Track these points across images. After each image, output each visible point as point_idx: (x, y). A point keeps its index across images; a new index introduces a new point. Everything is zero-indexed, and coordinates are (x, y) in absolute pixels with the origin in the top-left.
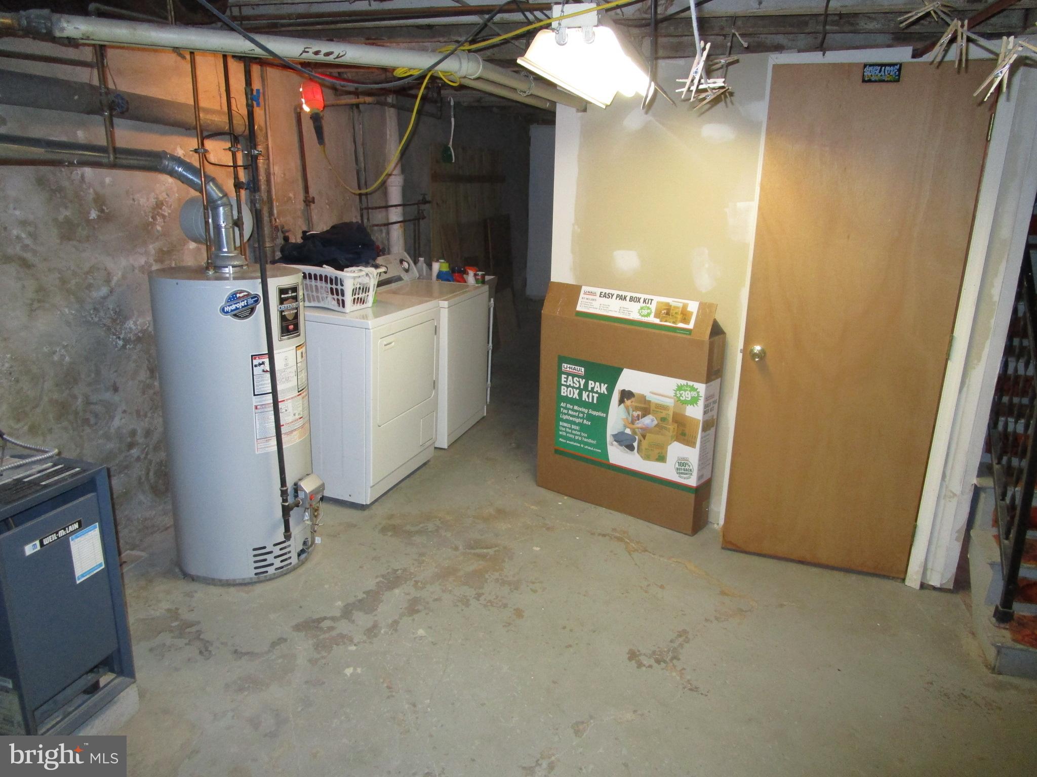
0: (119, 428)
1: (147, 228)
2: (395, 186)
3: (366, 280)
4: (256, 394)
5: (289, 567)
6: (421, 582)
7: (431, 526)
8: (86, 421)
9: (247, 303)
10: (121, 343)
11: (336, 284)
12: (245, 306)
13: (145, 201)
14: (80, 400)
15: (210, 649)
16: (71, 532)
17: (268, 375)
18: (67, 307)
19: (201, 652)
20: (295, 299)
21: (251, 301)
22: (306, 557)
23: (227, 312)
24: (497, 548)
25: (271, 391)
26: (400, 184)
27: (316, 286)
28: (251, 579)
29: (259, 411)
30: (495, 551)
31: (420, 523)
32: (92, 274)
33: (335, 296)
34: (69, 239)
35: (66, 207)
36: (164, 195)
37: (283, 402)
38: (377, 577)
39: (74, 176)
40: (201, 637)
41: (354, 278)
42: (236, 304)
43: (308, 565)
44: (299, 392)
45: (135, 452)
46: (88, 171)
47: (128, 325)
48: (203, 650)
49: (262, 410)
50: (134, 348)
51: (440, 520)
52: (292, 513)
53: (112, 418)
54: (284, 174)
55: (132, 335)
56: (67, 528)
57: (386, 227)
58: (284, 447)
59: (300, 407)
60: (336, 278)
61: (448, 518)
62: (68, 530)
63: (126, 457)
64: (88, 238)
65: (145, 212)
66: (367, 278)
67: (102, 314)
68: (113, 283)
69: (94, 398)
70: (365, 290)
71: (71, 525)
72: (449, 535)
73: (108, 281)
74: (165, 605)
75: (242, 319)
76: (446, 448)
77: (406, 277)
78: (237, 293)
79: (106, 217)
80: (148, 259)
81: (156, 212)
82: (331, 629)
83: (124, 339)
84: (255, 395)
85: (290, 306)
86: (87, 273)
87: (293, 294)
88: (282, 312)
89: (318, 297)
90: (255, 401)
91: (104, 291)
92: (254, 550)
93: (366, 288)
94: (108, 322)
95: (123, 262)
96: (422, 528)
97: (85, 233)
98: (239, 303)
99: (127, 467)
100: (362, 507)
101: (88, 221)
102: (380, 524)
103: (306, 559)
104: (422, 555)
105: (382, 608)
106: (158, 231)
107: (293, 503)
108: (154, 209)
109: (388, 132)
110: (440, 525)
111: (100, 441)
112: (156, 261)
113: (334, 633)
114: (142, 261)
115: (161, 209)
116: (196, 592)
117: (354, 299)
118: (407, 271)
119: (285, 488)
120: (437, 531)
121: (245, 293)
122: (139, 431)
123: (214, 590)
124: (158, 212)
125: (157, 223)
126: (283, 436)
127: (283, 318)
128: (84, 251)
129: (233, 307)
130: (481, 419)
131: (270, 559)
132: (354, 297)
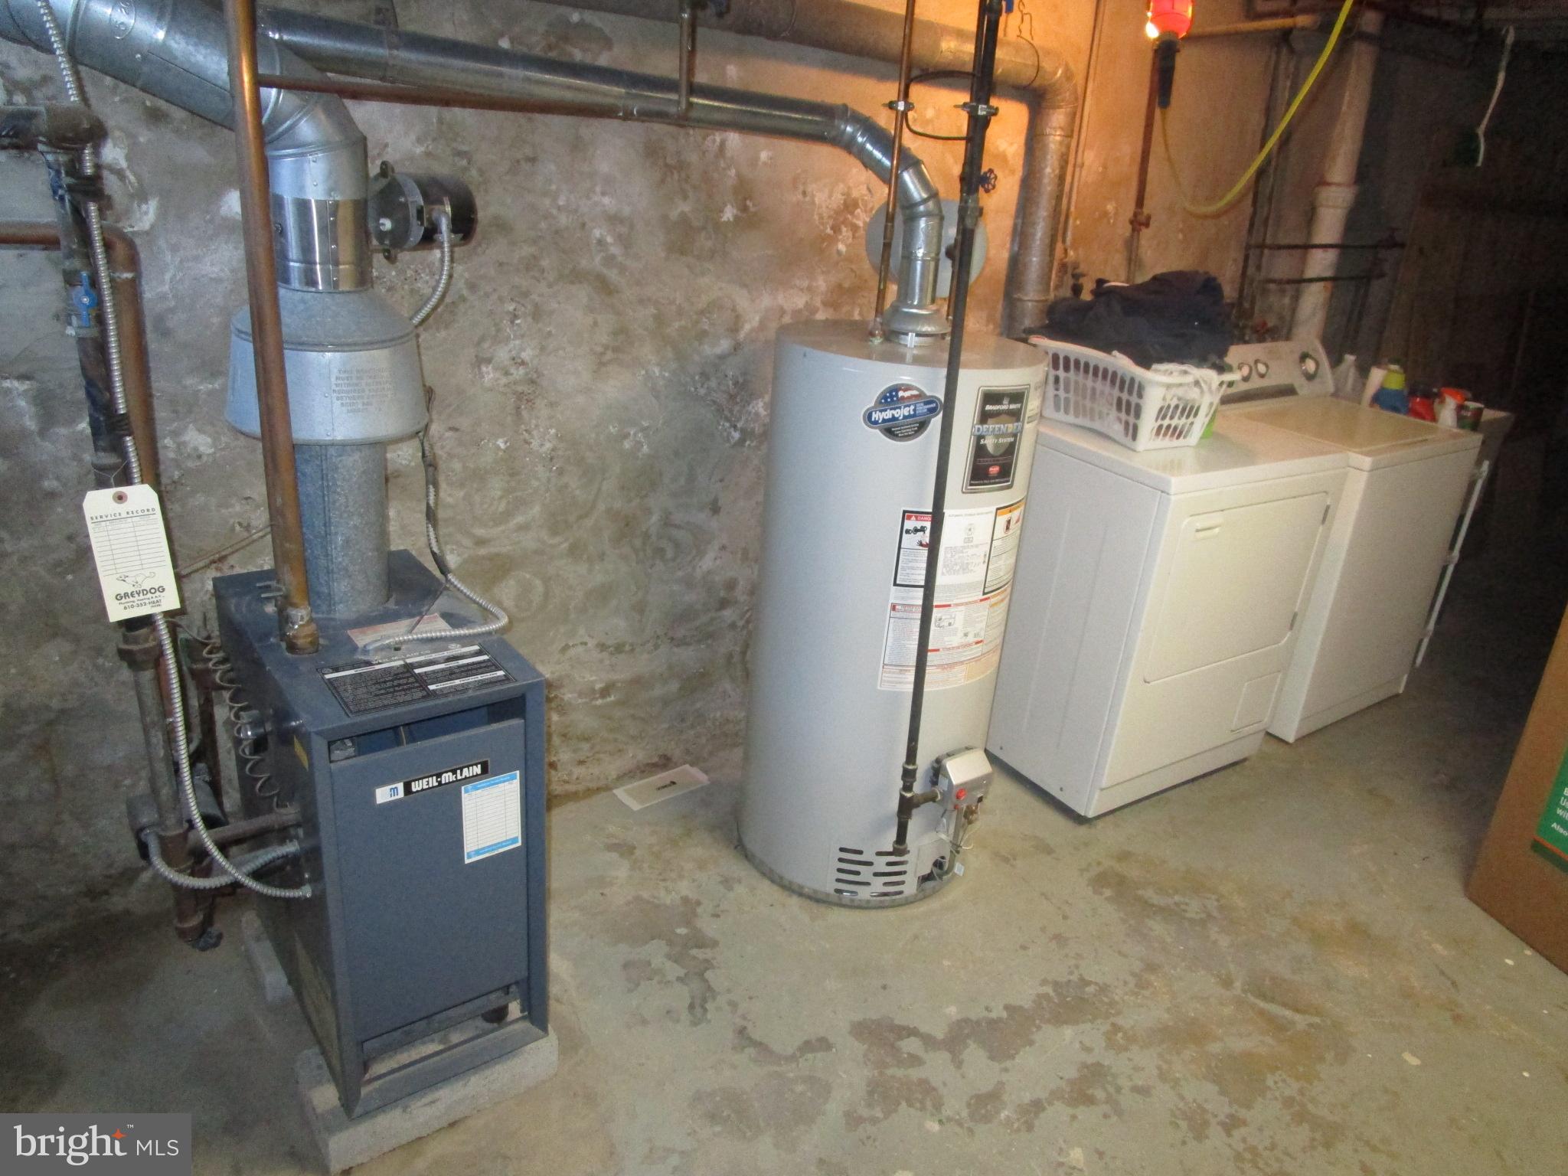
0: (709, 572)
1: (821, 245)
2: (1334, 207)
3: (1193, 394)
4: (898, 582)
5: (898, 897)
6: (1125, 1033)
7: (1194, 908)
8: (660, 552)
9: (915, 410)
10: (736, 435)
11: (1130, 392)
12: (910, 416)
13: (825, 198)
14: (655, 518)
15: (708, 1006)
16: (466, 778)
17: (925, 552)
18: (658, 364)
19: (692, 1007)
20: (1016, 415)
21: (922, 408)
22: (934, 888)
23: (876, 422)
24: (1317, 1020)
25: (922, 583)
26: (1345, 205)
27: (1094, 390)
28: (828, 895)
29: (898, 615)
30: (1311, 1025)
31: (1176, 892)
32: (708, 315)
33: (1123, 416)
34: (683, 253)
35: (685, 198)
36: (864, 191)
37: (947, 608)
38: (1044, 982)
39: (708, 142)
40: (709, 975)
41: (1169, 386)
42: (895, 409)
43: (934, 904)
44: (984, 594)
45: (728, 614)
46: (734, 139)
47: (753, 407)
48: (698, 1002)
49: (904, 615)
50: (758, 448)
51: (1218, 900)
52: (915, 811)
53: (701, 554)
54: (1105, 167)
55: (756, 425)
56: (459, 771)
57: (1295, 286)
58: (927, 689)
59: (981, 621)
60: (1132, 380)
61: (1239, 902)
62: (461, 775)
63: (712, 619)
64: (712, 254)
65: (821, 217)
66: (1197, 390)
67: (713, 383)
68: (742, 335)
69: (678, 517)
70: (1189, 410)
71: (468, 767)
72: (1224, 941)
73: (734, 329)
74: (685, 888)
75: (900, 441)
76: (1291, 739)
77: (1304, 388)
78: (900, 389)
79: (749, 220)
80: (811, 299)
81: (841, 219)
82: (915, 1060)
83: (743, 431)
84: (895, 584)
85: (1000, 429)
86: (702, 313)
87: (1012, 406)
88: (980, 438)
89: (1092, 410)
90: (895, 595)
91: (725, 345)
92: (842, 850)
93: (1192, 408)
94: (721, 398)
95: (766, 301)
96: (1176, 904)
97: (709, 244)
98: (900, 408)
99: (711, 636)
100: (1080, 820)
101: (718, 226)
102: (1099, 864)
103: (935, 892)
104: (1152, 968)
105: (1027, 1059)
106: (839, 252)
107: (922, 795)
108: (838, 213)
109: (1347, 98)
110: (1215, 914)
111: (676, 588)
112: (825, 304)
113: (915, 1074)
114: (800, 301)
115: (852, 213)
116: (739, 881)
117: (1160, 427)
118: (1310, 377)
119: (911, 767)
120: (1203, 923)
121: (915, 392)
122: (742, 584)
123: (766, 889)
124: (846, 219)
125: (840, 237)
126: (928, 670)
127: (980, 451)
128: (703, 274)
129: (888, 414)
130: (1390, 698)
131: (866, 873)
132: (1160, 422)
